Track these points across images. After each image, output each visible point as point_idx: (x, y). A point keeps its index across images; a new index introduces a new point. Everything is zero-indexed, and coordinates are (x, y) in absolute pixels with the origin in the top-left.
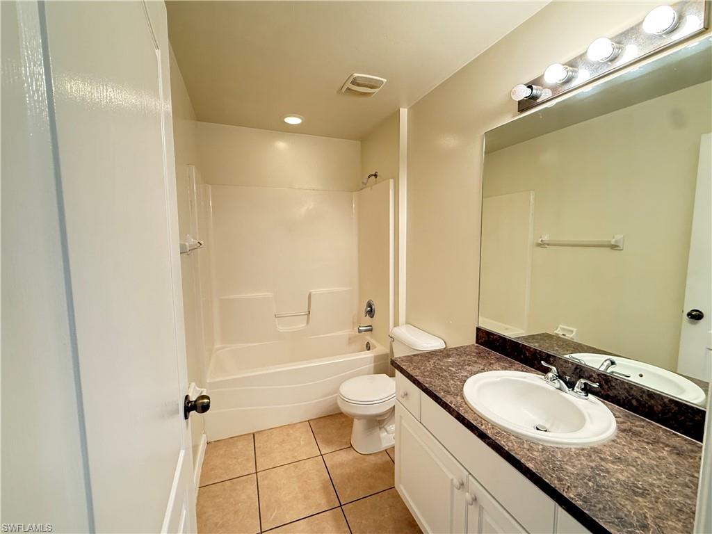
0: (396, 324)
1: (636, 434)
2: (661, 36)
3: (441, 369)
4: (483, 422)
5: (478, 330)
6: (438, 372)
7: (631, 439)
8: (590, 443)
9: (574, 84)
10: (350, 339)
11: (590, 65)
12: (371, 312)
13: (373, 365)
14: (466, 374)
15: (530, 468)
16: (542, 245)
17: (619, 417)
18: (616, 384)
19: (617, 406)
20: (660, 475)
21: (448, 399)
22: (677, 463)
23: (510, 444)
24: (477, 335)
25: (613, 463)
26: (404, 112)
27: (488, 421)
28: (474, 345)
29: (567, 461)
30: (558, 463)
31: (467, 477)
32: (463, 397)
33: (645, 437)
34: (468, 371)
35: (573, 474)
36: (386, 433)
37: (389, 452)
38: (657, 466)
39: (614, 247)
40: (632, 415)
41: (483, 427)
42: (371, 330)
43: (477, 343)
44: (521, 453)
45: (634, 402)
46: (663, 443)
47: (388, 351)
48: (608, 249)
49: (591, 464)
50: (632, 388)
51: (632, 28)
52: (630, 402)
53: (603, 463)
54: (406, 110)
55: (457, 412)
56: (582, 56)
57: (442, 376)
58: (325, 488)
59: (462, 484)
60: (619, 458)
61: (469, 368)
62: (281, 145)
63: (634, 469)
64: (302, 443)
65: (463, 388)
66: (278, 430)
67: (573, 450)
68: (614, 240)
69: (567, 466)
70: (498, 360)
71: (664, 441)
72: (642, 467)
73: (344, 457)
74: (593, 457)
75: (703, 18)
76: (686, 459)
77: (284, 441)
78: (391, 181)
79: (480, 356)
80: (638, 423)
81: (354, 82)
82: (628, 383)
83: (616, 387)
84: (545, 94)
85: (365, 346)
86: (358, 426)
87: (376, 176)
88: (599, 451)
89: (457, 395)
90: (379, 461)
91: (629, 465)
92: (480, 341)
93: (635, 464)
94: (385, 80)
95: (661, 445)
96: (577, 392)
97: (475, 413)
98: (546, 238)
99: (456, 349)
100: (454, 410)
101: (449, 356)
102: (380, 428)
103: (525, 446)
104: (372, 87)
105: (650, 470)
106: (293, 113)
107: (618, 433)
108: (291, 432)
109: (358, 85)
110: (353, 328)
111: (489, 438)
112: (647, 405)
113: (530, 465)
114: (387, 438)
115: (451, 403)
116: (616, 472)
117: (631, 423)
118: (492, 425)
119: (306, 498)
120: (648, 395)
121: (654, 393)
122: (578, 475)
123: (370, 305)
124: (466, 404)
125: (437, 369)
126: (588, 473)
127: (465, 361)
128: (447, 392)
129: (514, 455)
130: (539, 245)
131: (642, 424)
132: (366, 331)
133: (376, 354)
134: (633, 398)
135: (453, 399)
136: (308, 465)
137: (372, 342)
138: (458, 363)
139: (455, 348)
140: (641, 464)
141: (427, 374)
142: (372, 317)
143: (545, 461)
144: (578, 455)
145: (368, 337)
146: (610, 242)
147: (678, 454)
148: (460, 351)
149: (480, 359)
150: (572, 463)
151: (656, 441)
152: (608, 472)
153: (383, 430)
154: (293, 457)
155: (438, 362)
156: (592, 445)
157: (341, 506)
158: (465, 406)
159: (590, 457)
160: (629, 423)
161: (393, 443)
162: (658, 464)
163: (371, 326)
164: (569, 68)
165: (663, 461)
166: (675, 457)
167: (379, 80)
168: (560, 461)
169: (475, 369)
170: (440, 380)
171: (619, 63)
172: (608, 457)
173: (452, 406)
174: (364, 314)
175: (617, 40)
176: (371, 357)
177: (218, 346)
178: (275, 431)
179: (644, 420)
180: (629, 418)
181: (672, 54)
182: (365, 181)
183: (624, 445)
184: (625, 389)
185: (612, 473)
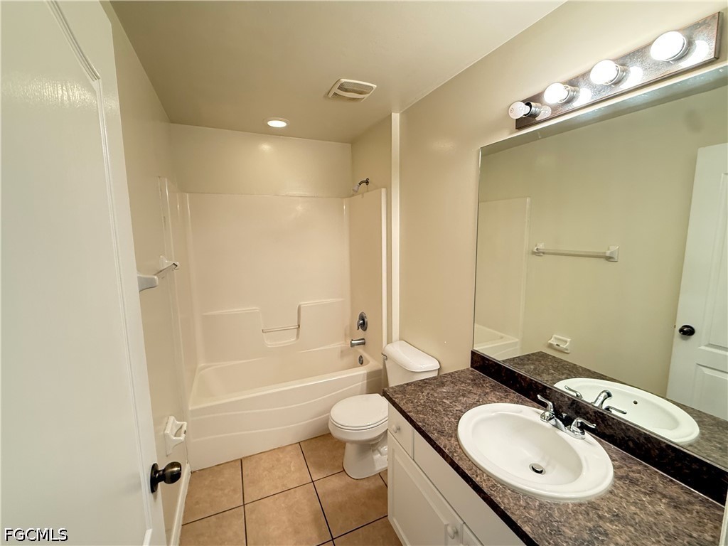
0: (390, 341)
1: (634, 482)
2: (668, 62)
3: (435, 402)
4: (478, 471)
5: (474, 354)
6: (431, 406)
7: (628, 489)
8: (588, 497)
9: (576, 104)
10: (342, 352)
11: (592, 86)
12: (363, 325)
13: (366, 381)
14: (460, 407)
15: (527, 533)
16: (538, 253)
17: (616, 460)
18: (613, 424)
19: (613, 446)
20: (659, 537)
21: (442, 442)
22: (675, 520)
23: (506, 501)
24: (472, 359)
25: (611, 522)
26: (396, 117)
27: (483, 471)
28: (468, 369)
29: (565, 521)
30: (555, 524)
31: (462, 526)
32: (457, 440)
33: (642, 486)
34: (463, 404)
35: (570, 539)
36: (379, 455)
37: (382, 475)
38: (655, 524)
39: (609, 258)
40: (629, 457)
41: (478, 479)
42: (364, 344)
43: (472, 366)
44: (517, 512)
45: (631, 444)
46: (661, 493)
47: (381, 367)
48: (603, 261)
49: (589, 524)
50: (629, 430)
51: (638, 51)
52: (626, 442)
53: (601, 523)
54: (398, 114)
55: (451, 459)
56: (586, 75)
57: (436, 412)
58: (316, 520)
59: (456, 533)
60: (617, 515)
61: (463, 400)
62: (266, 147)
63: (632, 529)
64: (293, 469)
65: (457, 426)
66: (267, 454)
67: (571, 506)
68: (609, 252)
69: (564, 528)
70: (494, 388)
71: (661, 491)
72: (640, 526)
73: (336, 483)
74: (591, 514)
75: (714, 46)
76: (683, 513)
77: (273, 466)
78: (383, 190)
79: (475, 384)
80: (635, 468)
81: (341, 88)
82: (625, 424)
83: (613, 427)
84: (544, 112)
85: (358, 360)
86: (350, 451)
87: (367, 182)
88: (596, 506)
89: (451, 437)
90: (372, 487)
91: (627, 524)
92: (475, 365)
93: (633, 522)
94: (375, 86)
95: (659, 496)
96: (573, 431)
97: (470, 460)
98: (541, 246)
99: (451, 375)
100: (448, 456)
101: (443, 384)
102: (373, 451)
103: (521, 502)
104: (361, 93)
105: (649, 530)
106: (277, 117)
107: (615, 482)
108: (281, 456)
109: (346, 90)
110: (345, 341)
111: (485, 493)
112: (644, 448)
113: (526, 529)
114: (380, 460)
115: (445, 448)
116: (614, 535)
117: (628, 467)
118: (488, 476)
119: (297, 532)
120: (645, 438)
121: (651, 437)
122: (576, 540)
123: (362, 318)
124: (460, 448)
125: (431, 401)
126: (586, 536)
127: (459, 390)
128: (441, 432)
129: (510, 516)
130: (534, 253)
131: (639, 468)
132: (358, 344)
133: (369, 371)
134: (629, 440)
135: (447, 442)
136: (299, 494)
137: (365, 355)
138: (453, 393)
139: (449, 374)
140: (639, 522)
141: (420, 408)
142: (365, 330)
143: (542, 522)
144: (575, 512)
145: (360, 350)
146: (605, 253)
147: (675, 507)
148: (454, 378)
149: (475, 387)
150: (569, 523)
151: (653, 492)
152: (607, 535)
153: (376, 452)
154: (283, 485)
155: (432, 392)
156: (589, 499)
157: (333, 539)
158: (459, 450)
159: (588, 514)
160: (626, 468)
161: (386, 465)
162: (656, 522)
163: (363, 339)
164: (570, 88)
165: (661, 518)
166: (672, 511)
167: (369, 86)
168: (557, 521)
169: (470, 401)
170: (434, 417)
171: (624, 86)
172: (606, 514)
173: (446, 451)
174: (357, 328)
175: (621, 62)
176: (364, 374)
177: (201, 365)
178: (264, 456)
179: (641, 464)
180: (625, 460)
181: (678, 83)
182: (356, 188)
183: (621, 498)
184: (622, 429)
185: (610, 536)
